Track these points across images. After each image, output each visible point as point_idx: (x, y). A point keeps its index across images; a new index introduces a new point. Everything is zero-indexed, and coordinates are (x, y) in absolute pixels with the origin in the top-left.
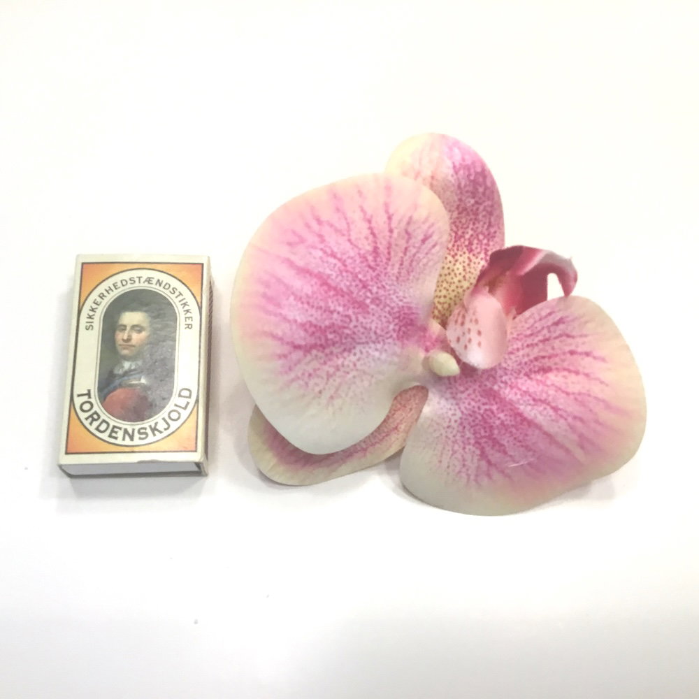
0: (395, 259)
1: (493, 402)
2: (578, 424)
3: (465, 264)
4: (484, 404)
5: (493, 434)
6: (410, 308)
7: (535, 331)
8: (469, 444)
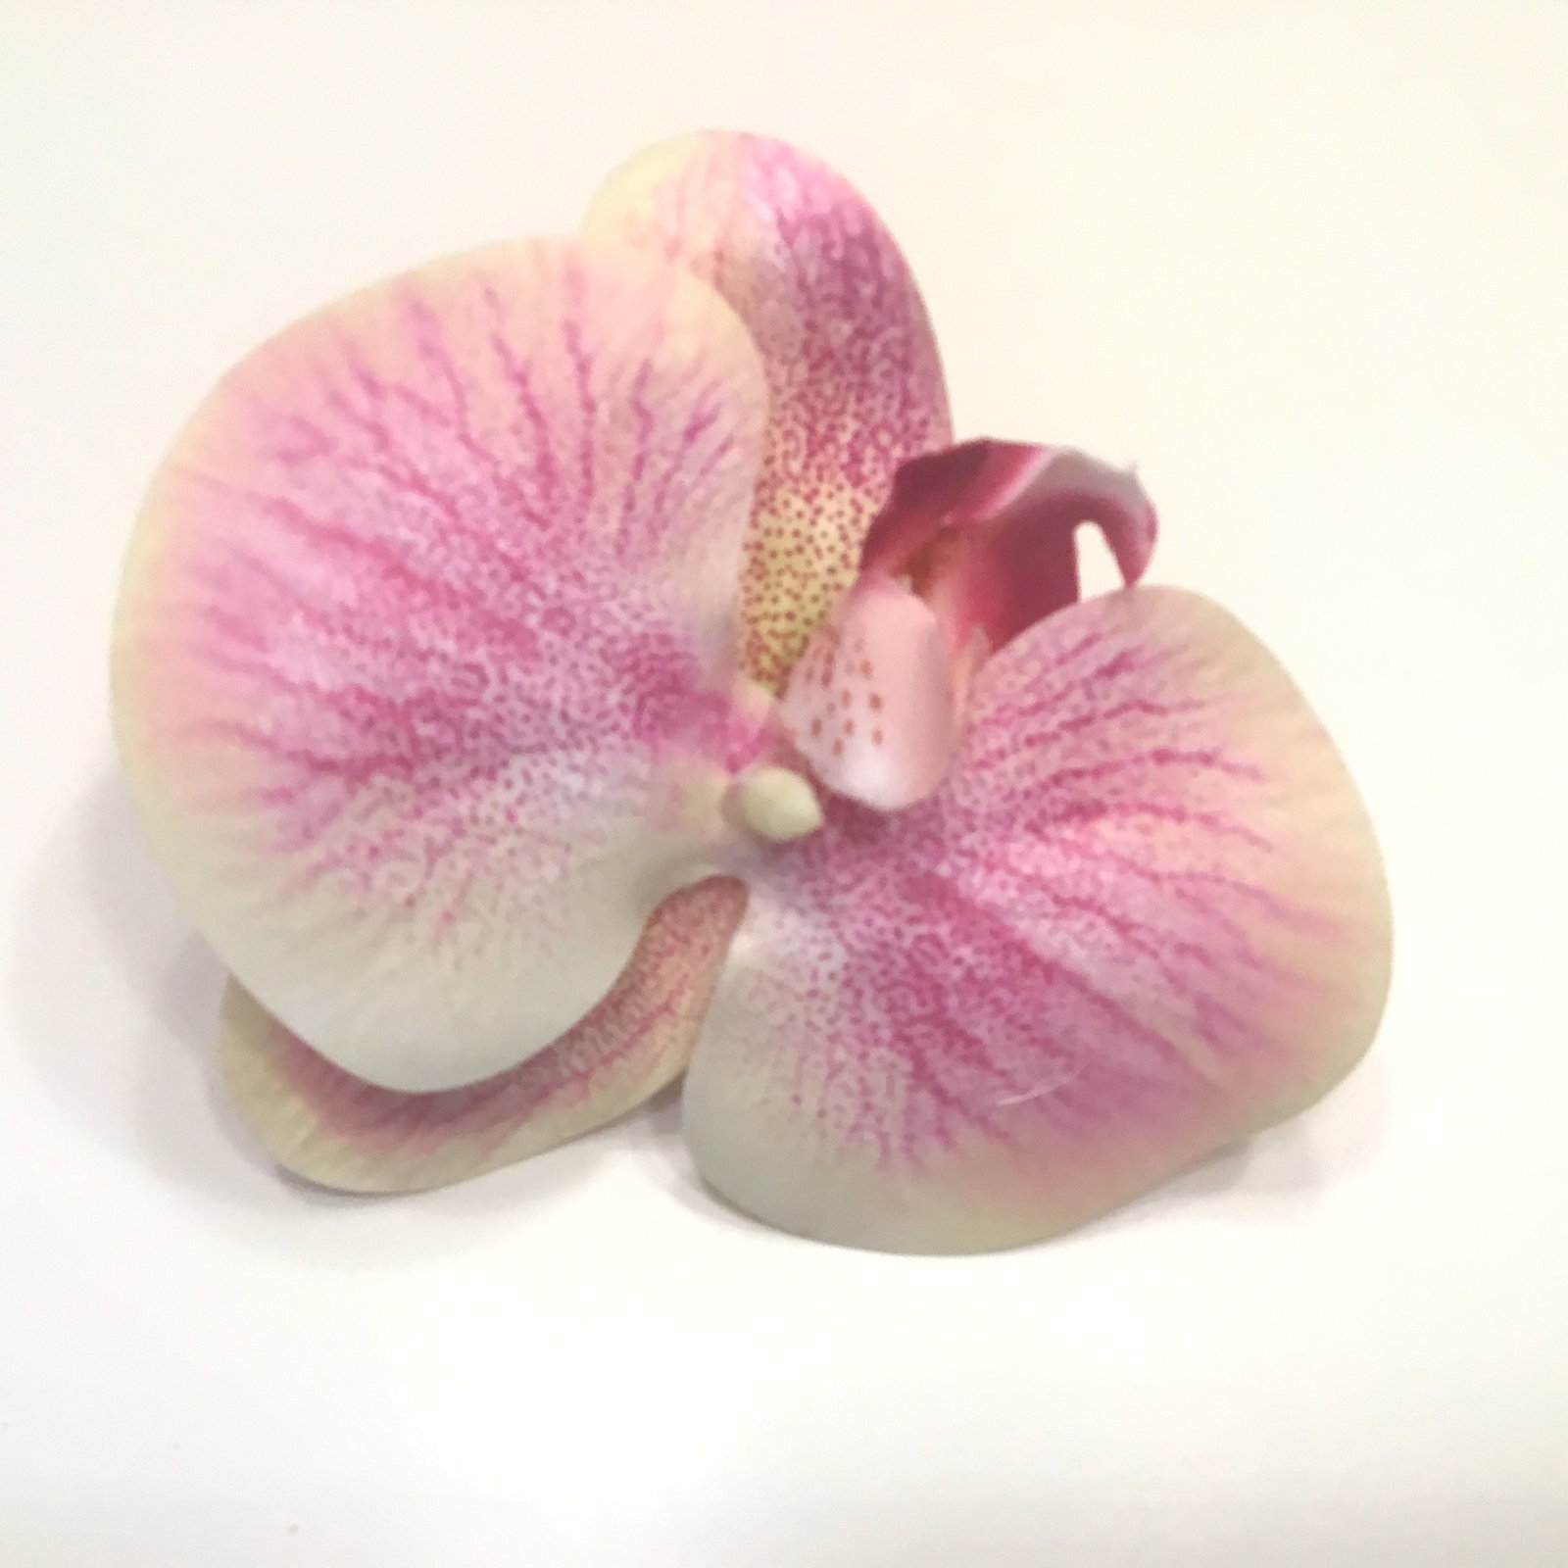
0: (610, 490)
1: (938, 913)
2: (1192, 967)
3: (845, 521)
4: (913, 920)
5: (943, 1009)
6: (665, 640)
7: (1047, 696)
8: (877, 1042)
